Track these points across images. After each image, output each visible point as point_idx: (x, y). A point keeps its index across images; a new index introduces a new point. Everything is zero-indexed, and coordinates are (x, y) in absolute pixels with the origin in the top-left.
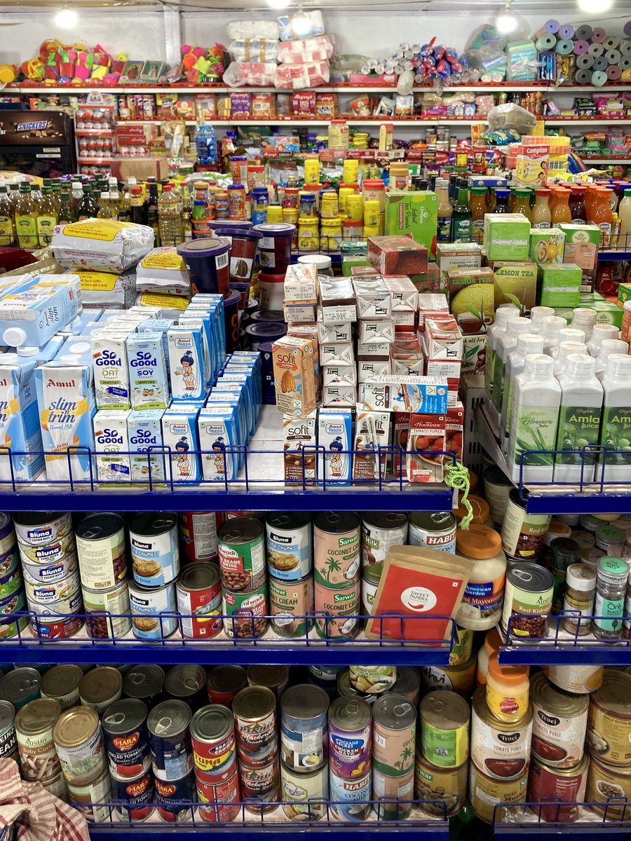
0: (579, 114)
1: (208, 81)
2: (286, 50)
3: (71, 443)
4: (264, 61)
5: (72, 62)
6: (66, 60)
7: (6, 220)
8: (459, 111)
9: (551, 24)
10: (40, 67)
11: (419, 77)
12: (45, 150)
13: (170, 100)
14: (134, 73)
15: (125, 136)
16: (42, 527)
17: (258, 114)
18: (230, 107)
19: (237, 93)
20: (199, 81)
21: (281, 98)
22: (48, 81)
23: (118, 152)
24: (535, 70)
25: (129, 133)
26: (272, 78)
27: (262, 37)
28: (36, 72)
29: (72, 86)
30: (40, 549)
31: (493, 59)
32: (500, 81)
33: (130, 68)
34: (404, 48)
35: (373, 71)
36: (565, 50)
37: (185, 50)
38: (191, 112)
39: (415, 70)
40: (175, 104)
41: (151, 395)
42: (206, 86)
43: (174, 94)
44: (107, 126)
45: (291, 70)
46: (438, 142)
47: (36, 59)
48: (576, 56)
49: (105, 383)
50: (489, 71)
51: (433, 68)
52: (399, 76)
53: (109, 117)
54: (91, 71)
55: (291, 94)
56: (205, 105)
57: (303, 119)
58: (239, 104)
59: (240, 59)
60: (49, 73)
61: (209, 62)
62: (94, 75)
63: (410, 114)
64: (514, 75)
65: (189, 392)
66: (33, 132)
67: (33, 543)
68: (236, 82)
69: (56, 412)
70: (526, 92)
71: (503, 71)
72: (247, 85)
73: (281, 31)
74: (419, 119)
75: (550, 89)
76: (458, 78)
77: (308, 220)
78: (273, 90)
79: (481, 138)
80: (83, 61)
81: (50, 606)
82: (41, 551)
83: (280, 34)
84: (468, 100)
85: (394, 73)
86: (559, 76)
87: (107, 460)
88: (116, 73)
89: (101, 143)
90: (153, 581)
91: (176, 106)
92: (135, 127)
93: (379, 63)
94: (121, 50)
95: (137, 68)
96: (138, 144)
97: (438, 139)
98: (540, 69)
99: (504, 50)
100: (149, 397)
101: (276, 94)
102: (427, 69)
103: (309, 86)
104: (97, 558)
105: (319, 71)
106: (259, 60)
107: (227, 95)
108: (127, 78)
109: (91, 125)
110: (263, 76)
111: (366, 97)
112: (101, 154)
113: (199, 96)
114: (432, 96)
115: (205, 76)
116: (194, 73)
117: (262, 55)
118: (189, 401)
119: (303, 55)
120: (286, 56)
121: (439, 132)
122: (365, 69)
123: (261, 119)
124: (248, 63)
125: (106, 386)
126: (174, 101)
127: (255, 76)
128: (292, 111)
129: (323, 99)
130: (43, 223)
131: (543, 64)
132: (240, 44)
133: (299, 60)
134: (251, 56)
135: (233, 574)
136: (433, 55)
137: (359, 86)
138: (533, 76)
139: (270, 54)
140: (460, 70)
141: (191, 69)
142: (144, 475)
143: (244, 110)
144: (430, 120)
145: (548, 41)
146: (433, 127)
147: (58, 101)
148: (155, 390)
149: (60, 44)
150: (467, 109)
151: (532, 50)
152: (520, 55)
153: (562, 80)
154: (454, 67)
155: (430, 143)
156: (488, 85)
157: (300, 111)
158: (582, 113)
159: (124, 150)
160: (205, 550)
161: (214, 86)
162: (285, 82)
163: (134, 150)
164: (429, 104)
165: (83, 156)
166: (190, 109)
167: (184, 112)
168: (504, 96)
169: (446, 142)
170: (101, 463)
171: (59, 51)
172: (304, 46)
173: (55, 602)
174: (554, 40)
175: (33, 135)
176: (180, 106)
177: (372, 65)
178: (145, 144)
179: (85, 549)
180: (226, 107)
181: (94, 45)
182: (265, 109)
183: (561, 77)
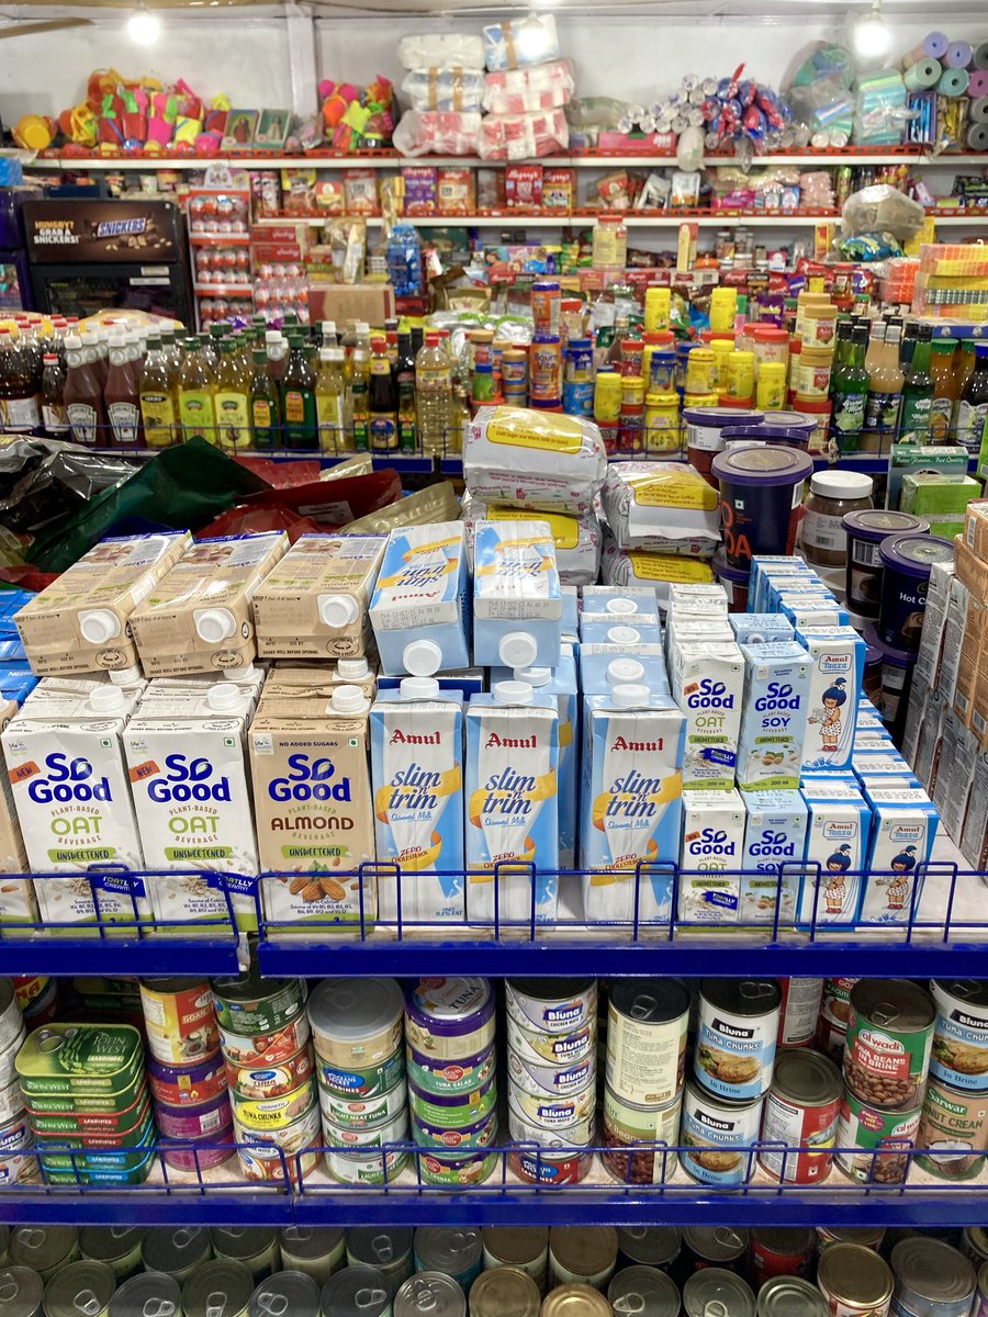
0: (967, 205)
1: (366, 145)
2: (497, 88)
3: (642, 854)
4: (460, 109)
5: (142, 112)
6: (133, 107)
7: (164, 399)
8: (772, 199)
9: (935, 40)
10: (90, 122)
11: (713, 138)
12: (144, 271)
13: (304, 181)
14: (243, 133)
15: (266, 245)
16: (570, 1002)
17: (448, 206)
18: (403, 194)
19: (414, 168)
20: (352, 146)
21: (485, 177)
22: (105, 147)
23: (258, 274)
24: (902, 125)
25: (273, 240)
26: (474, 140)
27: (456, 64)
28: (85, 130)
29: (145, 156)
30: (562, 1039)
31: (834, 106)
32: (842, 144)
33: (236, 123)
34: (690, 85)
35: (636, 128)
36: (956, 88)
37: (324, 91)
38: (339, 202)
39: (706, 126)
40: (312, 187)
41: (778, 763)
42: (364, 155)
43: (310, 169)
44: (240, 226)
45: (506, 126)
46: (739, 256)
47: (83, 107)
48: (971, 98)
49: (698, 740)
50: (826, 128)
51: (738, 122)
52: (678, 137)
53: (243, 211)
54: (174, 128)
55: (502, 169)
56: (361, 189)
57: (521, 214)
58: (417, 188)
59: (420, 106)
60: (105, 132)
61: (367, 112)
62: (181, 135)
63: (693, 206)
64: (866, 134)
65: (827, 756)
66: (124, 238)
67: (552, 1029)
68: (415, 147)
69: (622, 797)
70: (882, 166)
71: (846, 126)
72: (432, 154)
73: (488, 53)
74: (707, 214)
75: (923, 160)
76: (775, 141)
77: (663, 398)
78: (473, 162)
79: (833, 248)
80: (160, 110)
81: (562, 1133)
82: (562, 1043)
83: (487, 59)
84: (788, 180)
85: (671, 131)
86: (940, 136)
87: (700, 884)
88: (214, 133)
89: (231, 257)
90: (743, 1090)
91: (314, 191)
92: (282, 230)
93: (647, 113)
94: (218, 92)
95: (247, 123)
96: (288, 260)
97: (736, 251)
98: (909, 122)
99: (851, 89)
100: (773, 767)
101: (476, 170)
102: (727, 123)
103: (534, 154)
104: (658, 1054)
105: (551, 128)
106: (451, 107)
107: (398, 171)
108: (234, 141)
109: (214, 225)
110: (460, 137)
111: (623, 175)
112: (233, 277)
113: (350, 174)
114: (732, 174)
115: (362, 137)
116: (343, 131)
117: (457, 98)
118: (826, 773)
119: (524, 97)
120: (496, 99)
121: (739, 237)
122: (625, 124)
123: (454, 214)
124: (433, 114)
125: (700, 747)
126: (310, 183)
127: (446, 137)
128: (503, 200)
129: (554, 178)
130: (226, 405)
131: (916, 113)
132: (421, 78)
133: (517, 106)
134: (439, 99)
135: (886, 1081)
136: (737, 97)
137: (613, 155)
138: (898, 136)
139: (470, 96)
140: (782, 126)
141: (338, 125)
142: (761, 912)
143: (426, 199)
144: (726, 215)
145: (928, 71)
146: (726, 228)
147: (123, 182)
148: (786, 754)
149: (120, 79)
150: (786, 198)
151: (898, 89)
152: (880, 96)
153: (945, 143)
154: (771, 120)
155: (722, 257)
156: (823, 152)
157: (516, 200)
158: (972, 202)
159: (267, 270)
160: (801, 1029)
161: (377, 155)
162: (496, 147)
163: (281, 270)
164: (726, 188)
165: (203, 282)
166: (337, 197)
167: (328, 202)
168: (846, 173)
169: (749, 256)
170: (690, 890)
171: (118, 92)
172: (527, 82)
173: (572, 1126)
174: (937, 68)
175: (123, 245)
176: (320, 191)
177: (635, 116)
178: (297, 259)
179: (637, 1038)
180: (397, 193)
181: (174, 80)
182: (460, 196)
183: (944, 138)
